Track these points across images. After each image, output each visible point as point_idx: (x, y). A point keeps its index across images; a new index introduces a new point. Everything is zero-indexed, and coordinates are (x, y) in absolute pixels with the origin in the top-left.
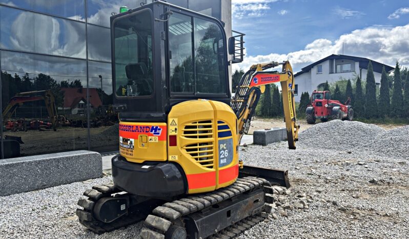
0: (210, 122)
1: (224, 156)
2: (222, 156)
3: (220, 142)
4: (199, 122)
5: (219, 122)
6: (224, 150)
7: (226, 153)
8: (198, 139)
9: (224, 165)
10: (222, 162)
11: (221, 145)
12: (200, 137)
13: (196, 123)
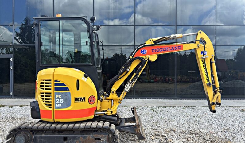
0: (50, 80)
1: (59, 103)
2: (57, 102)
3: (56, 94)
4: (45, 81)
5: (55, 81)
6: (60, 99)
7: (62, 101)
8: (44, 90)
9: (59, 108)
10: (57, 106)
11: (57, 95)
12: (46, 89)
13: (44, 81)
